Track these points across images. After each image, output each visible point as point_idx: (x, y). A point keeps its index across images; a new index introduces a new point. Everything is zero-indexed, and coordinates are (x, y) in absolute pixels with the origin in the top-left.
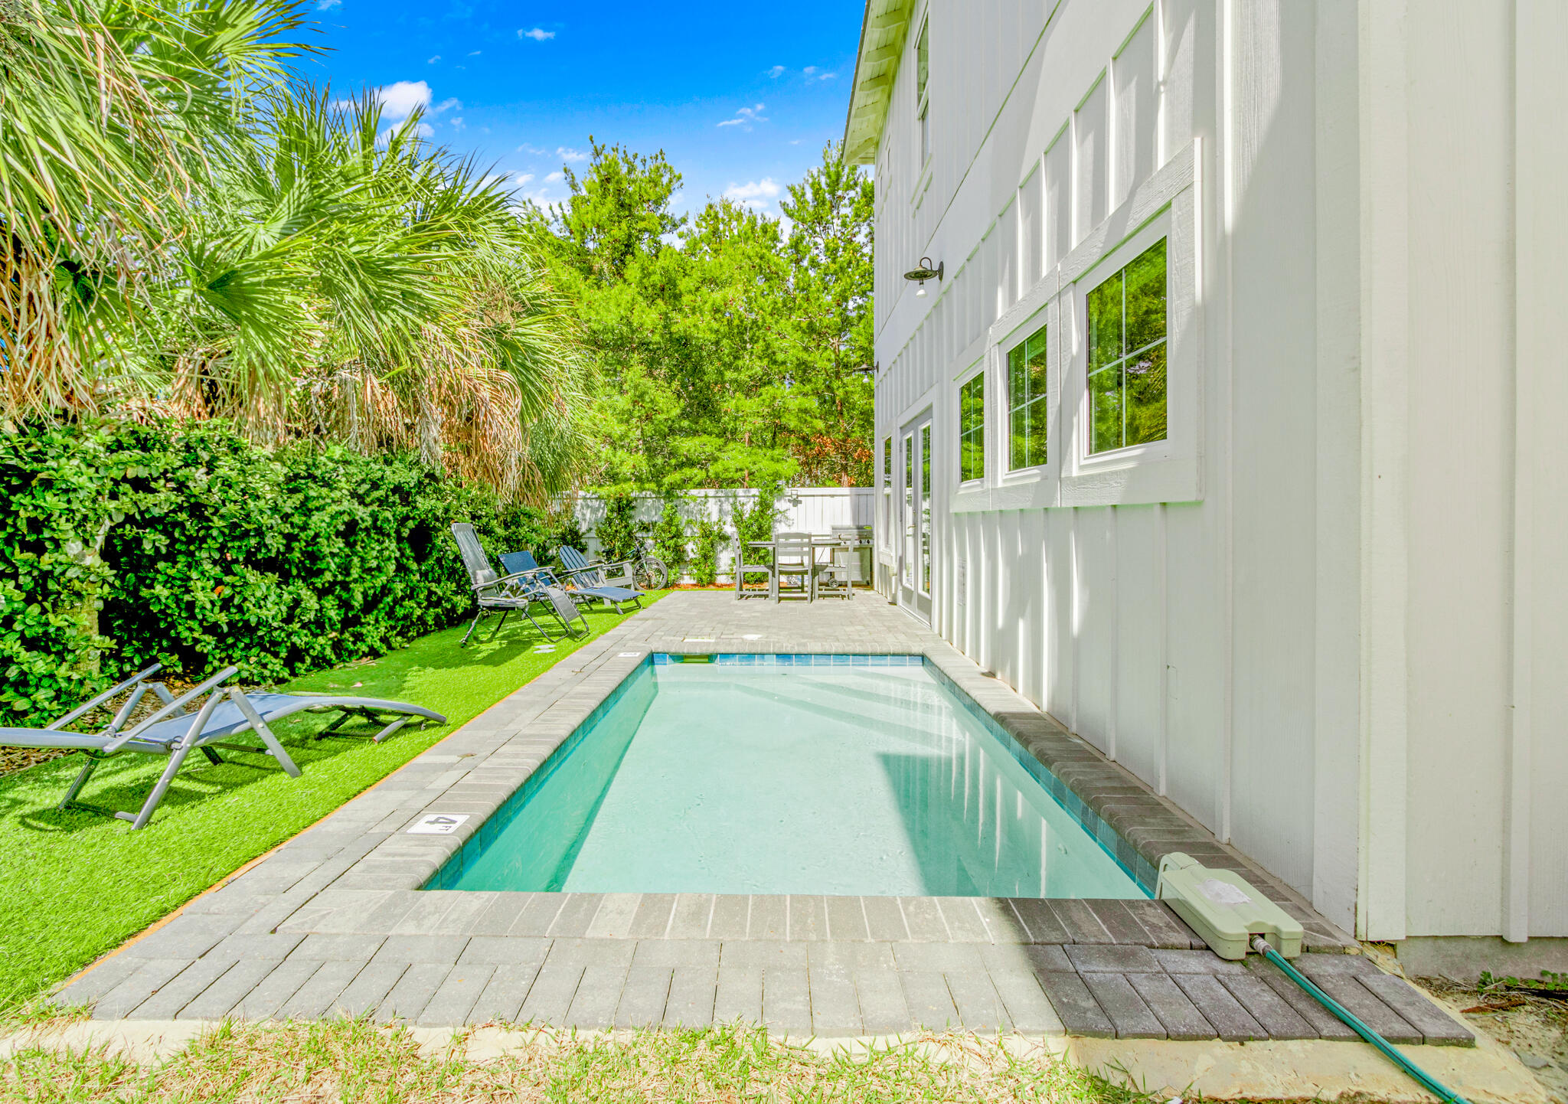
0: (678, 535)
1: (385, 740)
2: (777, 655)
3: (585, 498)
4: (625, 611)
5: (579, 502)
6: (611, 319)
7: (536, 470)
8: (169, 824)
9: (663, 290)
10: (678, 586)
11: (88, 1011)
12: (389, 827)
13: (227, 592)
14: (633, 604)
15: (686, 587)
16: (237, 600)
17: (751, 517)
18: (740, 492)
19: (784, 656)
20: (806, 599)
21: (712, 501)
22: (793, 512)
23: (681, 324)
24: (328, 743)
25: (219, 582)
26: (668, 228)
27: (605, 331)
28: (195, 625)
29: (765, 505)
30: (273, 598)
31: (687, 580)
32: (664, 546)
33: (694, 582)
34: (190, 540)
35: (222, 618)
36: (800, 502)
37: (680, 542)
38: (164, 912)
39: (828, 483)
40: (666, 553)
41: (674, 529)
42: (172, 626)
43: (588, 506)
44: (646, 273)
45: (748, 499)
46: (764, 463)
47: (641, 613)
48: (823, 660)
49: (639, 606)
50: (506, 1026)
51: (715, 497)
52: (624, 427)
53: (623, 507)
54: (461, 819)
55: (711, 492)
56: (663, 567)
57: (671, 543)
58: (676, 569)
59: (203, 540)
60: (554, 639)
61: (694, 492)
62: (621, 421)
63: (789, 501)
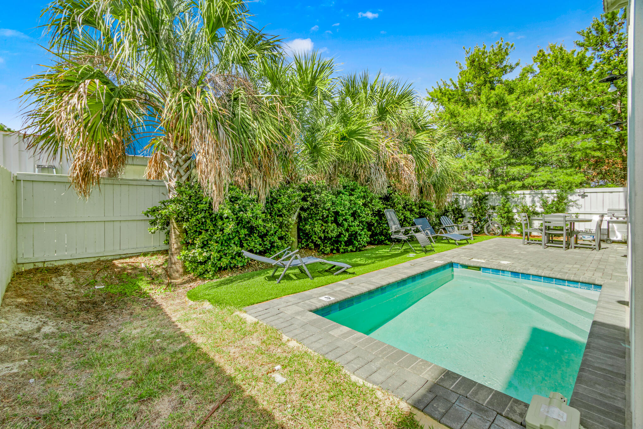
0: (509, 212)
1: (337, 275)
2: (511, 272)
3: (463, 195)
4: (460, 244)
5: (461, 197)
6: (473, 121)
7: (432, 187)
8: (284, 284)
9: (497, 103)
10: (509, 235)
11: (246, 312)
12: (316, 296)
13: (324, 228)
14: (465, 241)
15: (514, 236)
16: (326, 231)
17: (552, 204)
18: (545, 191)
19: (515, 274)
20: (562, 247)
21: (528, 196)
22: (581, 201)
23: (509, 116)
24: (326, 273)
25: (322, 225)
26: (508, 71)
27: (471, 125)
28: (316, 236)
29: (561, 198)
30: (336, 230)
31: (514, 232)
32: (501, 217)
33: (518, 233)
34: (316, 214)
35: (322, 235)
36: (587, 196)
37: (510, 215)
38: (267, 300)
39: (609, 184)
40: (503, 220)
41: (506, 209)
42: (311, 236)
43: (465, 199)
44: (488, 98)
45: (551, 196)
46: (561, 177)
47: (467, 246)
48: (537, 279)
49: (468, 243)
50: (297, 342)
51: (530, 194)
52: (479, 165)
53: (482, 199)
54: (332, 298)
55: (527, 192)
56: (501, 226)
57: (505, 215)
58: (508, 227)
59: (318, 213)
60: (417, 252)
61: (518, 192)
62: (478, 163)
63: (579, 195)
